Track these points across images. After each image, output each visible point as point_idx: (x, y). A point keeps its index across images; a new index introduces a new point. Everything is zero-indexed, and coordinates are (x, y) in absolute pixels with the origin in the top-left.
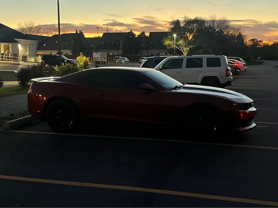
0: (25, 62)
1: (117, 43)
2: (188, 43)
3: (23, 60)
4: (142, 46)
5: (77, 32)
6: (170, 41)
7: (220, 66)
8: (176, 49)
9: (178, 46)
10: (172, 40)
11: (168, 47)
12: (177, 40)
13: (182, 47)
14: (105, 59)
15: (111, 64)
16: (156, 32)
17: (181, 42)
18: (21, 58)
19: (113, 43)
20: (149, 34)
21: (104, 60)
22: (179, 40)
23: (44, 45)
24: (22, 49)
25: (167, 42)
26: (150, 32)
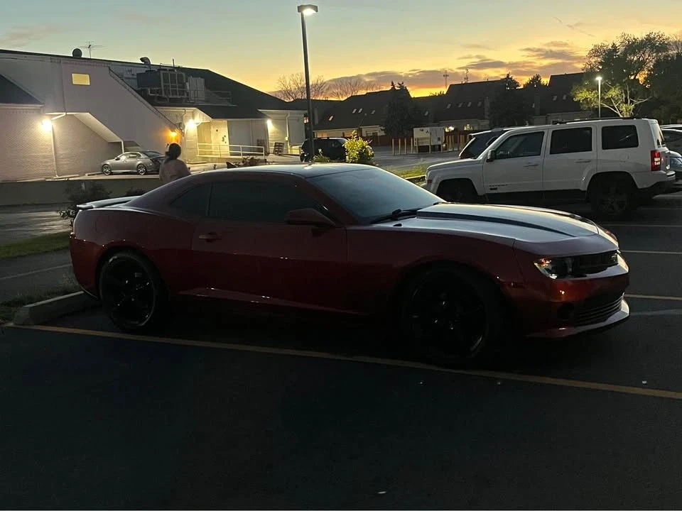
0: (280, 155)
1: (480, 104)
2: (631, 93)
3: (276, 151)
4: (534, 106)
5: (394, 88)
6: (588, 90)
7: (637, 145)
8: (603, 108)
9: (609, 101)
10: (593, 90)
11: (585, 106)
12: (605, 89)
13: (616, 102)
14: (439, 139)
15: (453, 151)
16: (566, 75)
17: (614, 93)
18: (272, 149)
19: (469, 105)
20: (548, 80)
21: (440, 143)
22: (609, 89)
23: (330, 119)
24: (276, 130)
25: (582, 95)
26: (552, 76)
